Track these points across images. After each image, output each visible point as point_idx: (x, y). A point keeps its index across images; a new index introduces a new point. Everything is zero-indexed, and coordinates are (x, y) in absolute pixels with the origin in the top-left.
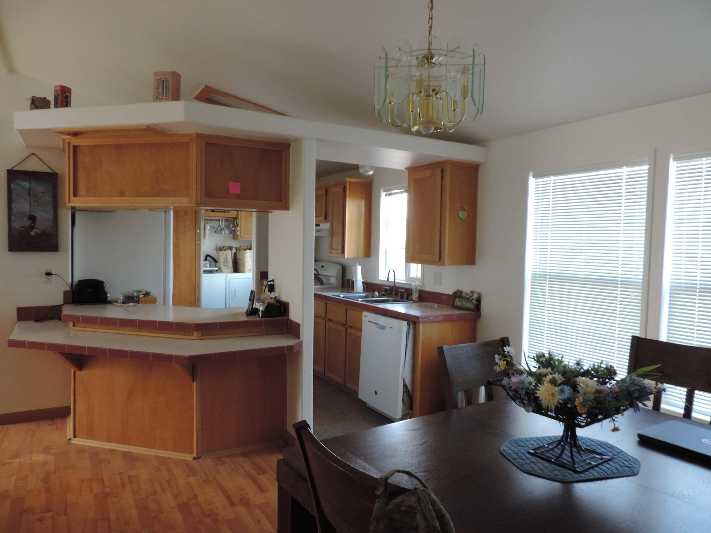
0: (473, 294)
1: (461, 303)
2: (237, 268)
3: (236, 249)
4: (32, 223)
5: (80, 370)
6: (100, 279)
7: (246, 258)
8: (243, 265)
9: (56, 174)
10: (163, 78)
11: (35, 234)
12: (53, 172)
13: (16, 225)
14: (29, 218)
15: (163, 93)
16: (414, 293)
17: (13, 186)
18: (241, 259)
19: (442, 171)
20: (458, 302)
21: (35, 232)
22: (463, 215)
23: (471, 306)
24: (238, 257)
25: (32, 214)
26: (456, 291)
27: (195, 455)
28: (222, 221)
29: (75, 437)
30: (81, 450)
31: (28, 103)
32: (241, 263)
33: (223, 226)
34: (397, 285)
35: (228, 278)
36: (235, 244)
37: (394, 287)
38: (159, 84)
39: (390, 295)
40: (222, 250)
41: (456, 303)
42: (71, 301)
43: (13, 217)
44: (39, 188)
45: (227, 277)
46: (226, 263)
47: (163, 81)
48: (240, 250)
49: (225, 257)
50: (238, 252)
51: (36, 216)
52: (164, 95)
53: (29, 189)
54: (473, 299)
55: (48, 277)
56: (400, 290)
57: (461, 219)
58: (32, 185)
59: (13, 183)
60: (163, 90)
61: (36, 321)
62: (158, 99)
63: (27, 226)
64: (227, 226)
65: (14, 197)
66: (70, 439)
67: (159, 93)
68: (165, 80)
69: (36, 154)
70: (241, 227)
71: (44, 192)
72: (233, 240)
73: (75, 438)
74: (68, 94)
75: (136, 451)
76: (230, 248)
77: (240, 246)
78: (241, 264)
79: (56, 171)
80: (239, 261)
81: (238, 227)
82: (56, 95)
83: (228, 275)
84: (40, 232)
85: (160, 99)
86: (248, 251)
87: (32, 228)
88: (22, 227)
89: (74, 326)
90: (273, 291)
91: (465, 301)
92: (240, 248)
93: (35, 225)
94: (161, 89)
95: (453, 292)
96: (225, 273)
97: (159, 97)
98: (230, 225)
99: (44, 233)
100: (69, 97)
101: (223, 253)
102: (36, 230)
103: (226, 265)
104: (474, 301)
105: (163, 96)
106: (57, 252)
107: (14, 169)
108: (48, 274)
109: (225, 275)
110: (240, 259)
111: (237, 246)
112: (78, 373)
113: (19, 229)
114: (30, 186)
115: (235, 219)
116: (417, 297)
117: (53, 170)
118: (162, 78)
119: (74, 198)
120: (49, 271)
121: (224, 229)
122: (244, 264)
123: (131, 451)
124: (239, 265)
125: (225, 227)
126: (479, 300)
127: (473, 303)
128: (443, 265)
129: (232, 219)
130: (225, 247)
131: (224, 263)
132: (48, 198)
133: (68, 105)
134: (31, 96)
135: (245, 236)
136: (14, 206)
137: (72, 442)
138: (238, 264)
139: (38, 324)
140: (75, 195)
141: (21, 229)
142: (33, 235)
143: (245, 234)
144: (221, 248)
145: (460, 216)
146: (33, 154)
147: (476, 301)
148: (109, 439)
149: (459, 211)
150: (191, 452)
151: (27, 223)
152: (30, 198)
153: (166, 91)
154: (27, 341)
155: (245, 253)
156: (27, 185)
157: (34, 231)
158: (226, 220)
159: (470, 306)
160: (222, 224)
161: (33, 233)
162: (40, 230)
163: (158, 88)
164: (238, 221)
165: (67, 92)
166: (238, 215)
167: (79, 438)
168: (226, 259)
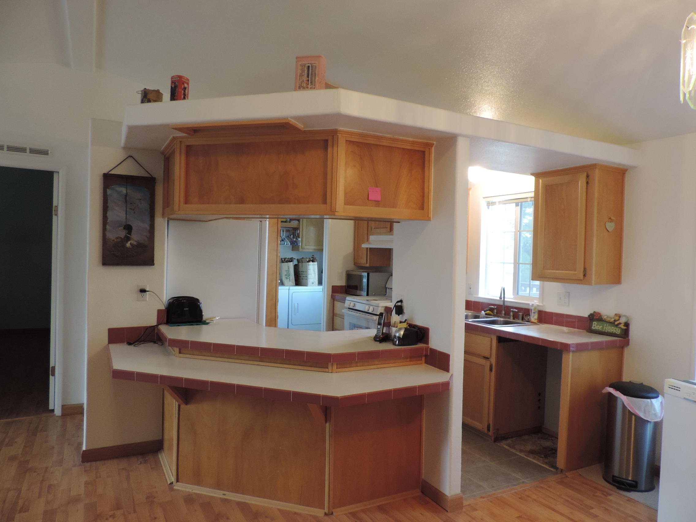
0: (620, 317)
1: (601, 327)
2: (299, 280)
3: (298, 260)
4: (127, 234)
5: (186, 404)
6: (195, 297)
7: (309, 271)
8: (306, 278)
9: (155, 178)
10: (309, 63)
11: (130, 246)
12: (151, 176)
13: (111, 236)
14: (124, 228)
15: (308, 81)
16: (533, 314)
17: (109, 191)
18: (304, 272)
19: (588, 176)
20: (596, 326)
21: (131, 243)
22: (611, 226)
23: (618, 331)
24: (300, 270)
25: (127, 223)
26: (592, 312)
27: (326, 510)
28: (283, 232)
29: (177, 481)
30: (190, 499)
31: (139, 97)
32: (303, 275)
33: (284, 237)
34: (506, 304)
35: (291, 292)
36: (295, 255)
37: (503, 306)
38: (303, 71)
39: (498, 314)
40: (284, 262)
41: (594, 327)
42: (165, 321)
43: (108, 227)
44: (136, 195)
45: (290, 290)
46: (288, 275)
47: (309, 67)
48: (302, 263)
49: (287, 269)
50: (300, 264)
51: (132, 226)
52: (308, 83)
53: (126, 196)
54: (620, 323)
55: (143, 293)
56: (512, 310)
57: (607, 230)
58: (129, 191)
59: (109, 189)
60: (308, 77)
61: (130, 344)
62: (302, 88)
63: (121, 237)
64: (288, 237)
65: (110, 204)
66: (172, 483)
67: (303, 81)
68: (310, 65)
69: (133, 156)
70: (302, 238)
71: (141, 199)
72: (292, 251)
73: (177, 483)
74: (186, 85)
75: (253, 502)
76: (291, 260)
77: (303, 258)
78: (304, 277)
79: (154, 176)
80: (301, 273)
81: (299, 238)
82: (173, 86)
83: (292, 288)
84: (135, 243)
85: (304, 88)
86: (311, 263)
87: (128, 239)
88: (117, 238)
89: (180, 353)
90: (401, 314)
91: (608, 325)
92: (303, 260)
93: (130, 235)
94: (306, 75)
95: (589, 314)
96: (286, 286)
97: (303, 85)
98: (291, 236)
99: (139, 245)
100: (187, 89)
101: (285, 265)
102: (132, 242)
103: (288, 277)
104: (622, 326)
105: (308, 85)
106: (152, 267)
107: (112, 172)
108: (143, 291)
109: (288, 288)
110: (302, 272)
111: (299, 258)
112: (183, 406)
113: (114, 240)
114: (127, 192)
115: (296, 229)
116: (537, 318)
117: (150, 175)
118: (306, 63)
119: (185, 205)
120: (143, 288)
121: (284, 239)
122: (306, 276)
123: (247, 501)
124: (301, 278)
125: (286, 237)
126: (627, 325)
127: (620, 328)
128: (589, 283)
129: (292, 229)
130: (286, 258)
131: (285, 275)
132: (144, 205)
133: (186, 98)
134: (142, 89)
135: (306, 247)
136: (109, 214)
137: (175, 488)
138: (300, 276)
139: (131, 348)
140: (186, 202)
141: (115, 240)
142: (129, 247)
143: (306, 246)
144: (283, 260)
145: (607, 227)
146: (131, 156)
147: (624, 326)
148: (218, 486)
149: (607, 222)
150: (322, 507)
151: (122, 234)
152: (126, 205)
153: (311, 78)
154: (136, 372)
155: (309, 265)
156: (123, 190)
157: (129, 242)
158: (287, 230)
159: (615, 331)
160: (283, 235)
161: (128, 245)
162: (136, 241)
163: (301, 75)
164: (300, 232)
165: (186, 83)
166: (299, 225)
167: (182, 482)
168: (288, 271)
